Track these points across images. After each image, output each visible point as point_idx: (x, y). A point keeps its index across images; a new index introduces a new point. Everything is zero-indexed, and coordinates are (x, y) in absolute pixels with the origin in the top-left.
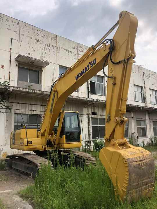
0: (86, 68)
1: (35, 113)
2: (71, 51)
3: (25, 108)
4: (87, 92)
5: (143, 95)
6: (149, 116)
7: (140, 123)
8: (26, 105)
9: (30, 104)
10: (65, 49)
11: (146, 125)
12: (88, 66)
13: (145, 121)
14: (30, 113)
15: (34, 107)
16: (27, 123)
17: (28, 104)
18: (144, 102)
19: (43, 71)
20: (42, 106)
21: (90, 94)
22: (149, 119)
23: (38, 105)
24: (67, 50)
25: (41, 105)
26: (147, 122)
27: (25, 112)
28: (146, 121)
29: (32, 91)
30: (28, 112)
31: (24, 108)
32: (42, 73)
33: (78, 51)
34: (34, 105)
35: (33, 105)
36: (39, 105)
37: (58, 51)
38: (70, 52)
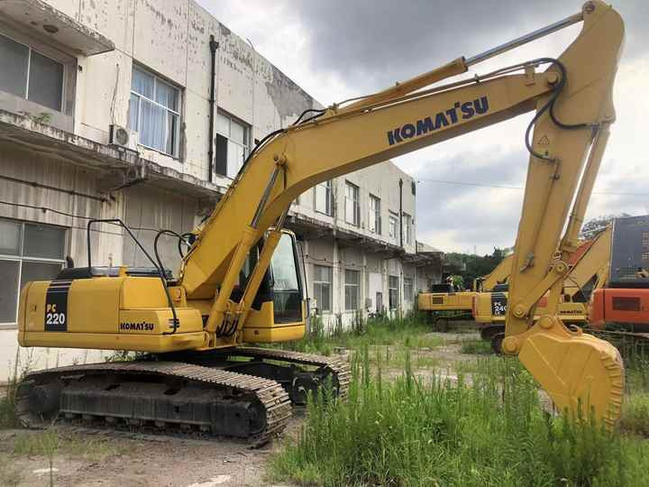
0: (440, 117)
1: (47, 218)
2: (169, 22)
3: (16, 196)
4: (206, 166)
5: (332, 195)
6: (339, 253)
7: (320, 271)
8: (19, 184)
9: (34, 185)
10: (153, 9)
11: (331, 278)
12: (452, 112)
13: (330, 268)
14: (30, 218)
15: (46, 198)
16: (18, 255)
17: (26, 183)
18: (332, 216)
19: (81, 68)
20: (71, 196)
21: (214, 174)
22: (340, 262)
23: (60, 190)
24: (158, 13)
25: (72, 193)
26: (335, 270)
27: (16, 212)
28: (332, 267)
29: (63, 139)
30: (26, 213)
31: (11, 197)
32: (80, 76)
33: (190, 25)
34: (48, 188)
35: (44, 190)
36: (63, 191)
37: (131, 10)
38: (167, 23)
